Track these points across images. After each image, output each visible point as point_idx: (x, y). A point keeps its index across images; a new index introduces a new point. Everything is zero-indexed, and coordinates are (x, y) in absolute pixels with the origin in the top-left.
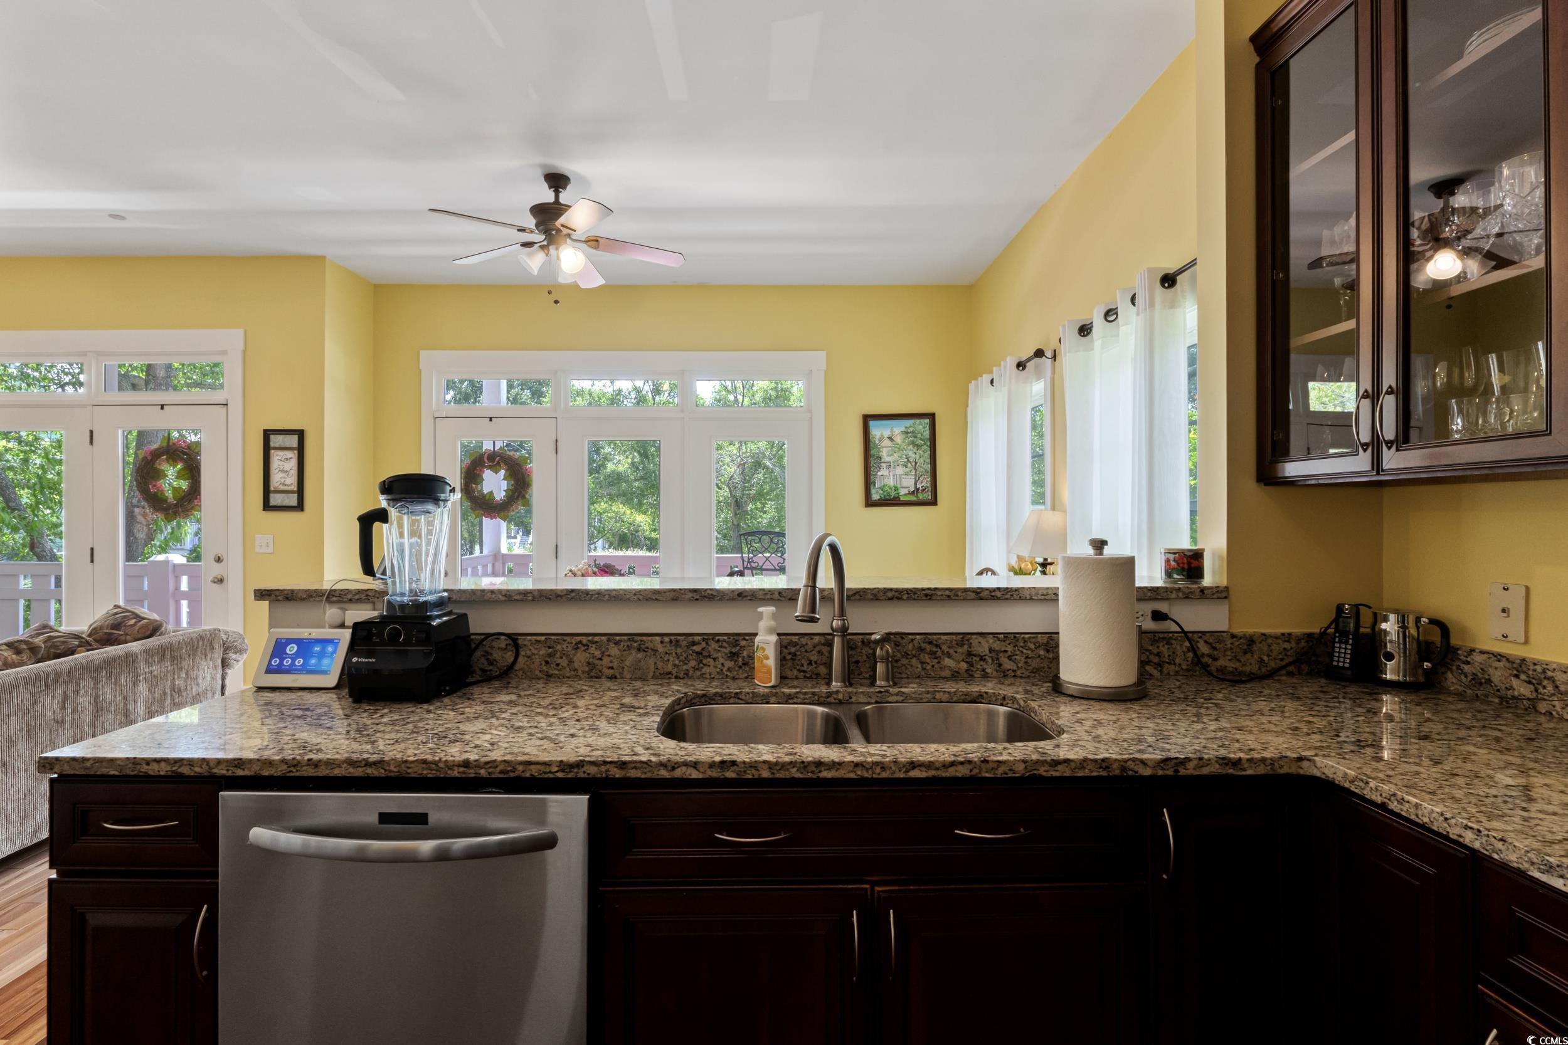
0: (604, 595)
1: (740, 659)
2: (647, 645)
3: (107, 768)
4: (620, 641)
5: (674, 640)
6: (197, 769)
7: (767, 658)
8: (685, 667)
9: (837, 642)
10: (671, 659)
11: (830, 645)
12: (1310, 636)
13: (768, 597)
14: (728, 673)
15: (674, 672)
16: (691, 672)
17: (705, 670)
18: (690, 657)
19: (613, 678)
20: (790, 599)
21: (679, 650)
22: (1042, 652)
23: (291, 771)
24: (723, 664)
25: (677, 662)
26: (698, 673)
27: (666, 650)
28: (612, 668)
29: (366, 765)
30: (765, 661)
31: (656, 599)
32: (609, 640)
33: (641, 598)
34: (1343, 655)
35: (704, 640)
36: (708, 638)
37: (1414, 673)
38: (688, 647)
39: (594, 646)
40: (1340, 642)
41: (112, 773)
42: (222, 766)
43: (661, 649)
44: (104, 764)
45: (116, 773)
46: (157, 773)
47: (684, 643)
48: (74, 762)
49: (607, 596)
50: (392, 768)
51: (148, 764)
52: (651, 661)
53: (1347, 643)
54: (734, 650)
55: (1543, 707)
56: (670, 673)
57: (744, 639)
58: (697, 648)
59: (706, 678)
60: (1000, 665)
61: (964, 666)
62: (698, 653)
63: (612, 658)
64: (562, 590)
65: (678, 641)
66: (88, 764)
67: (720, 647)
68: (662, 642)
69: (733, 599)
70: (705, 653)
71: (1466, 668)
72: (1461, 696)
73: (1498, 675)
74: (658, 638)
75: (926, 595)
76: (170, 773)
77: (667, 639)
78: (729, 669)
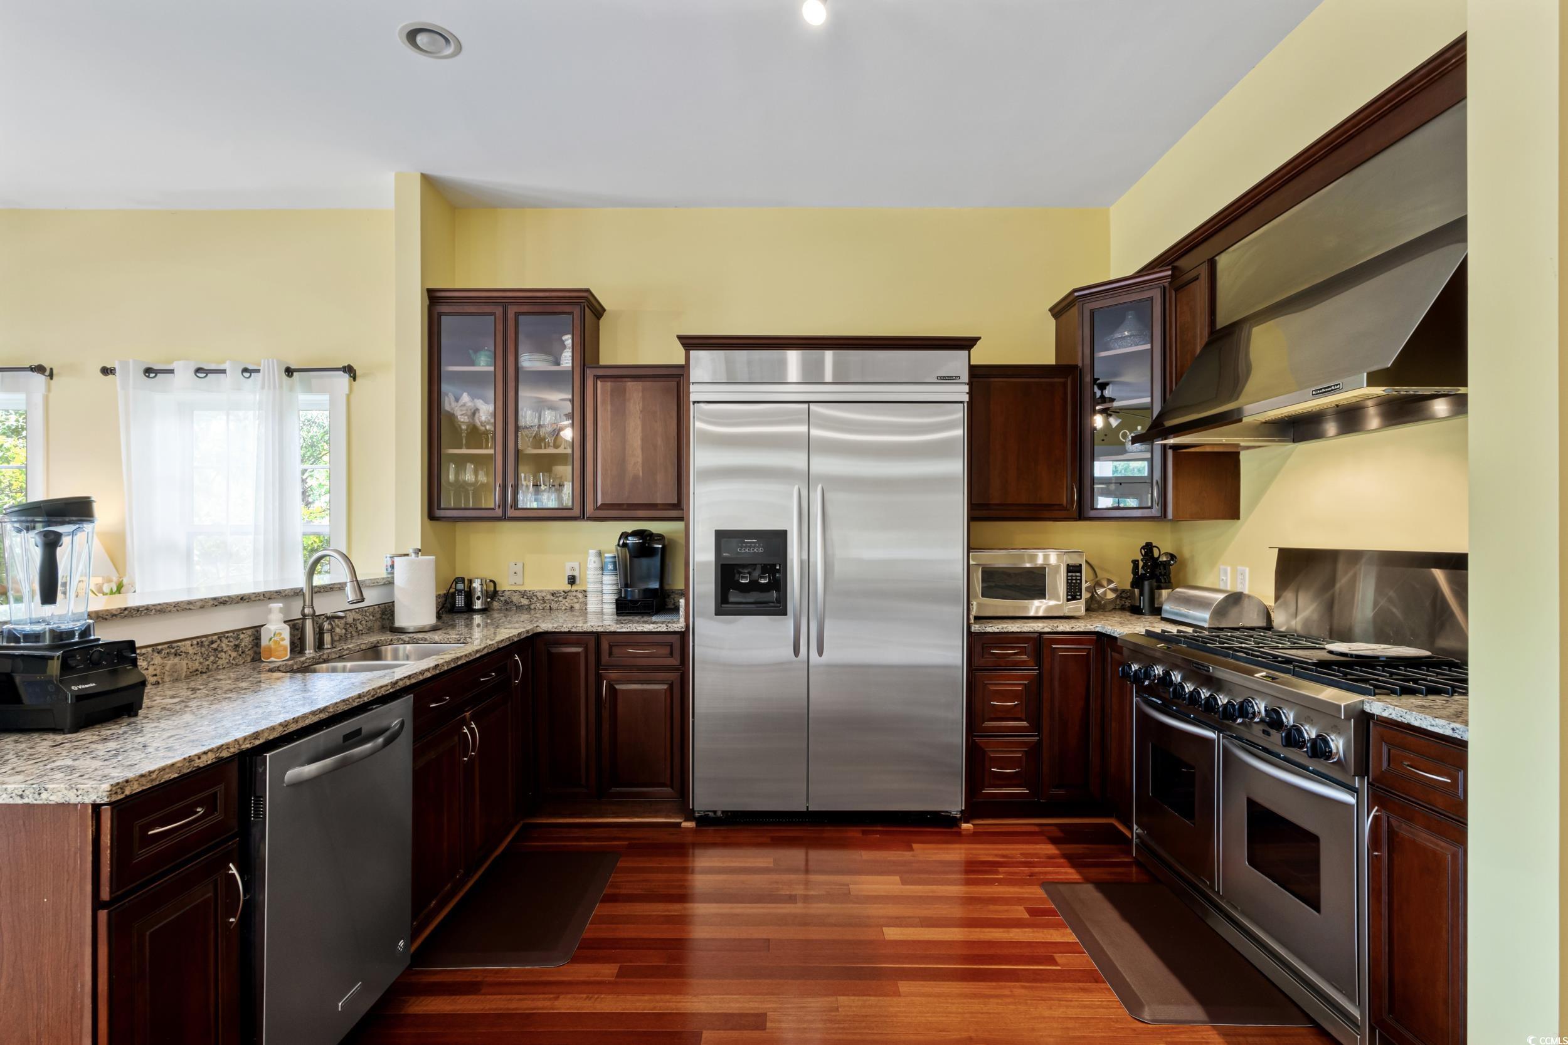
0: (151, 610)
1: (240, 649)
2: (181, 649)
3: (168, 773)
4: (162, 650)
5: (199, 641)
6: (232, 750)
7: (283, 640)
8: (207, 663)
9: (309, 624)
10: (198, 658)
11: (304, 625)
12: (445, 594)
13: (257, 599)
14: (233, 662)
15: (199, 668)
16: (211, 666)
17: (220, 662)
18: (210, 654)
19: (157, 683)
20: (269, 599)
21: (203, 649)
22: (371, 617)
23: (285, 731)
24: (230, 655)
25: (201, 660)
26: (215, 666)
27: (194, 651)
28: (156, 675)
29: (320, 712)
30: (282, 643)
31: (190, 609)
32: (153, 651)
33: (179, 609)
34: (460, 601)
35: (219, 638)
36: (221, 636)
37: (485, 605)
38: (209, 646)
39: (142, 658)
40: (459, 595)
41: (173, 777)
42: (247, 742)
43: (191, 651)
44: (167, 771)
45: (176, 775)
46: (206, 764)
47: (206, 643)
48: (143, 779)
49: (154, 611)
50: (331, 710)
51: (199, 758)
52: (184, 663)
53: (461, 595)
54: (237, 643)
55: (532, 607)
56: (197, 670)
57: (243, 633)
58: (214, 646)
59: (220, 669)
60: (357, 628)
61: (344, 631)
62: (216, 650)
63: (155, 667)
64: (116, 610)
65: (202, 642)
66: (154, 776)
67: (229, 642)
68: (192, 645)
69: (238, 603)
70: (220, 649)
71: (502, 598)
72: (500, 610)
73: (516, 598)
74: (189, 642)
75: (331, 588)
76: (214, 760)
77: (195, 642)
78: (234, 659)
